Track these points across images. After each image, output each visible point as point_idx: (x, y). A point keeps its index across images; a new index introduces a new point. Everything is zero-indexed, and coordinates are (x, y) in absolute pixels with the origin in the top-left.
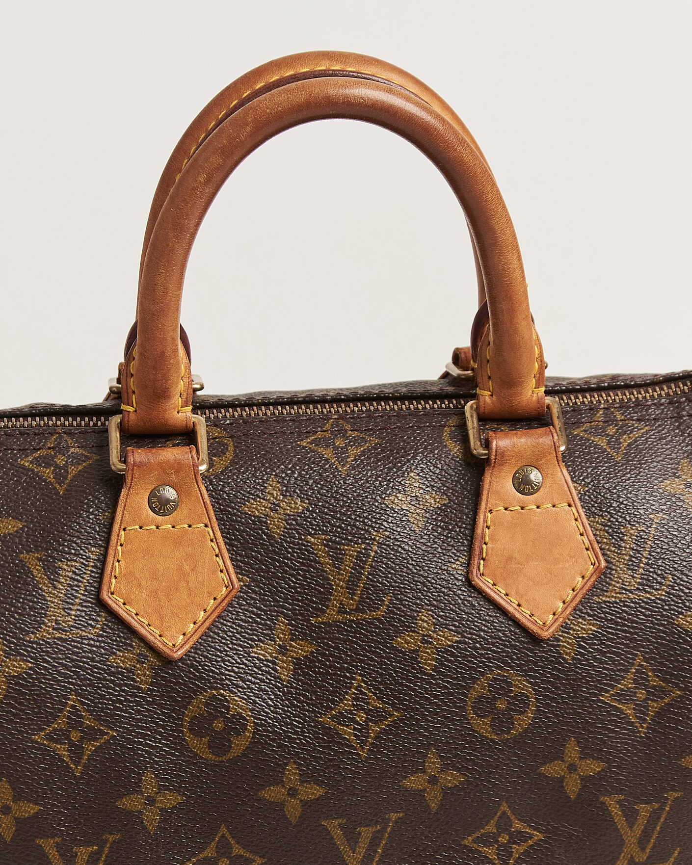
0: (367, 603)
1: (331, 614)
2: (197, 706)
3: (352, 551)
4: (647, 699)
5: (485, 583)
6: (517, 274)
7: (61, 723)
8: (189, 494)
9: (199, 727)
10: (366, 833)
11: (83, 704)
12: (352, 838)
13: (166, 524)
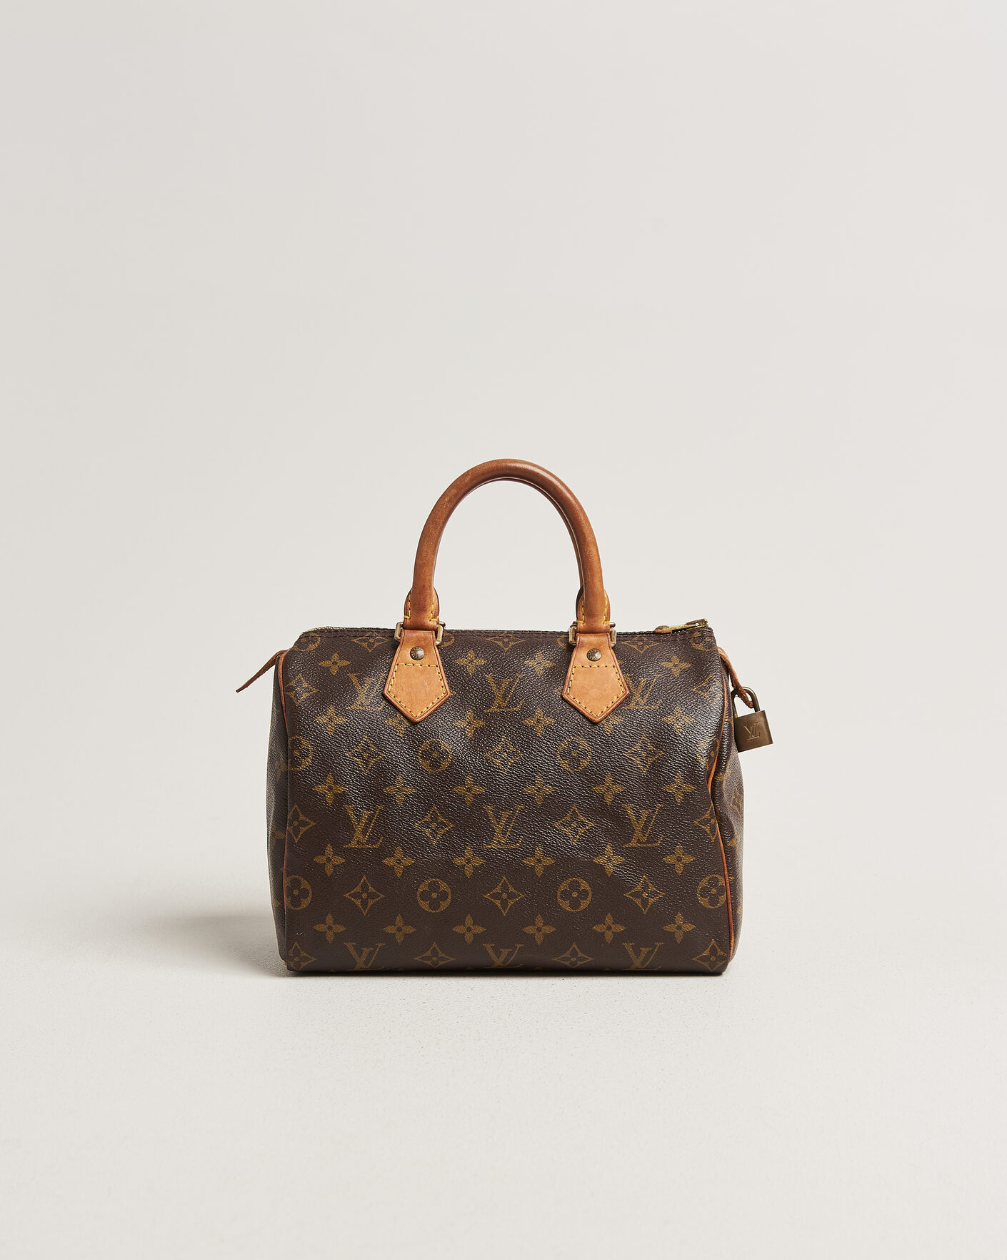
0: (513, 703)
1: (494, 709)
2: (426, 745)
3: (506, 682)
4: (647, 756)
5: (569, 697)
6: (596, 558)
7: (359, 749)
8: (430, 652)
9: (426, 756)
10: (505, 814)
11: (371, 740)
12: (498, 817)
13: (418, 663)
